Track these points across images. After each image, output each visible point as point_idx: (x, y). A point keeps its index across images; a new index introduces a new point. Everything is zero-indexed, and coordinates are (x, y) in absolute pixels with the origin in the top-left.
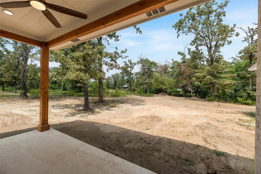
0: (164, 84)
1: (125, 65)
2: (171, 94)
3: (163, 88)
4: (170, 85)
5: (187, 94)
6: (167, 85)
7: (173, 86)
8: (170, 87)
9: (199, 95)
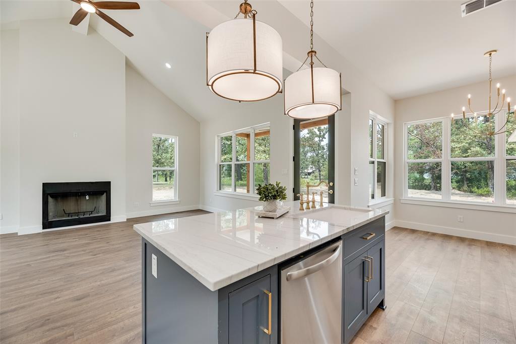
9: (469, 186)
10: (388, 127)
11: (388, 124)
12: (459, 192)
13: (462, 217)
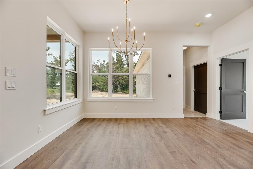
0: (98, 82)
1: (54, 61)
2: (103, 90)
3: (97, 85)
4: (102, 83)
5: (116, 90)
6: (101, 83)
7: (105, 83)
8: (103, 84)
9: (124, 90)
10: (78, 48)
11: (78, 46)
12: (121, 93)
13: (117, 106)
